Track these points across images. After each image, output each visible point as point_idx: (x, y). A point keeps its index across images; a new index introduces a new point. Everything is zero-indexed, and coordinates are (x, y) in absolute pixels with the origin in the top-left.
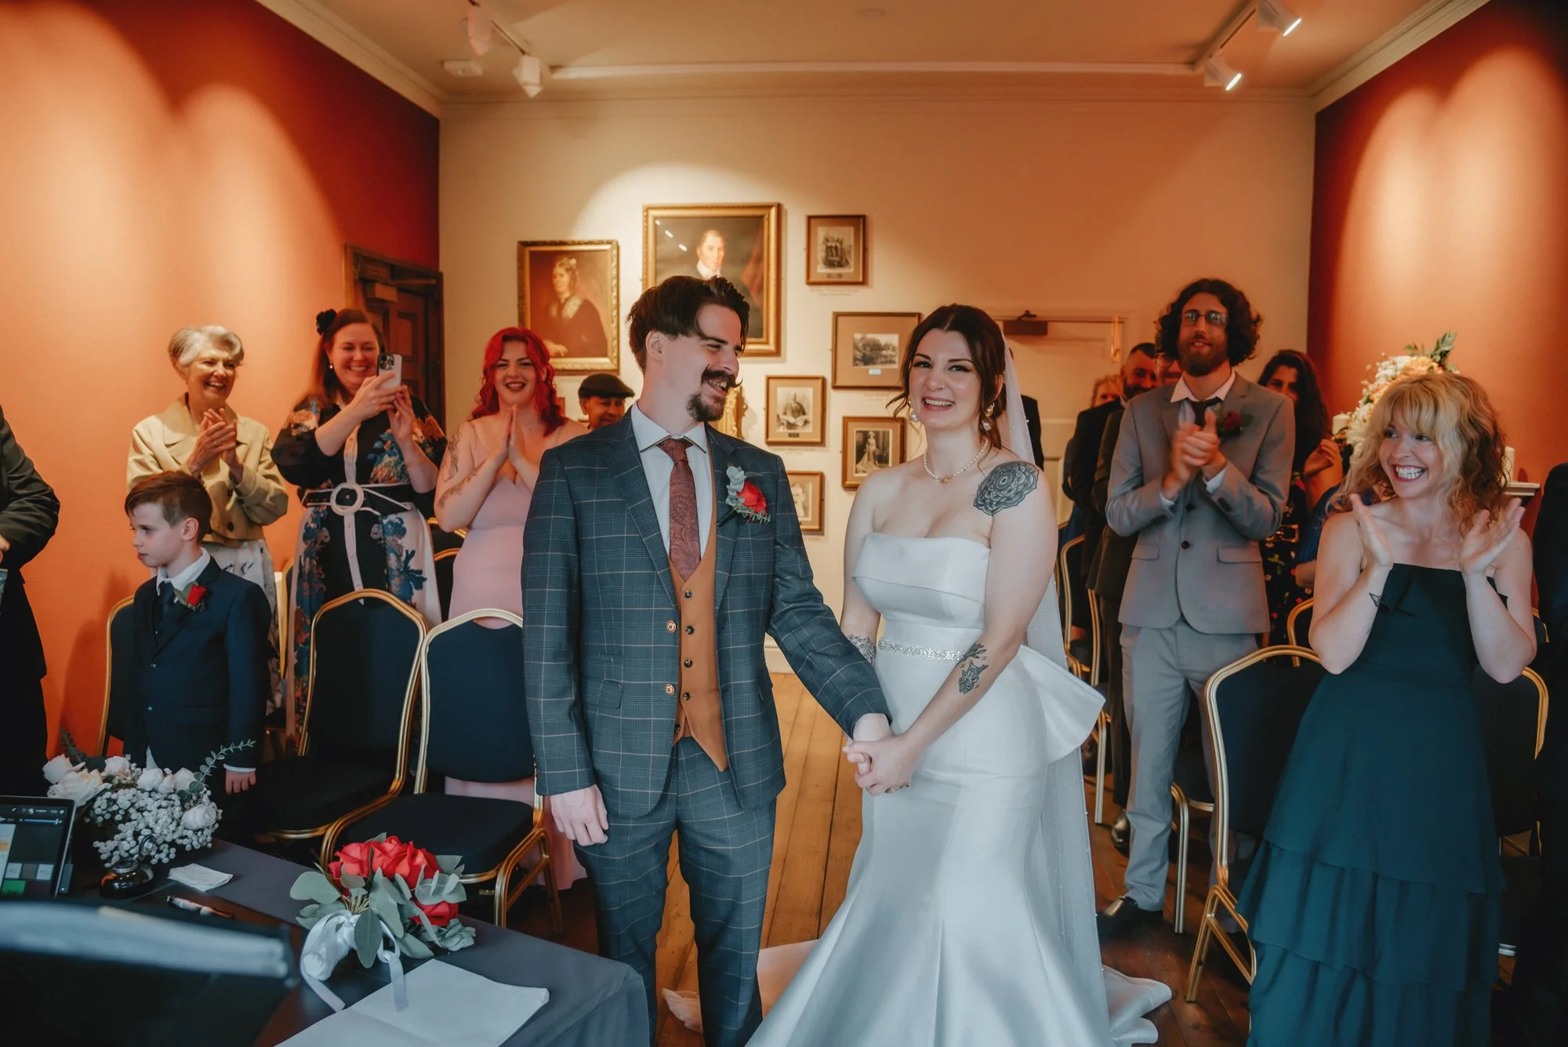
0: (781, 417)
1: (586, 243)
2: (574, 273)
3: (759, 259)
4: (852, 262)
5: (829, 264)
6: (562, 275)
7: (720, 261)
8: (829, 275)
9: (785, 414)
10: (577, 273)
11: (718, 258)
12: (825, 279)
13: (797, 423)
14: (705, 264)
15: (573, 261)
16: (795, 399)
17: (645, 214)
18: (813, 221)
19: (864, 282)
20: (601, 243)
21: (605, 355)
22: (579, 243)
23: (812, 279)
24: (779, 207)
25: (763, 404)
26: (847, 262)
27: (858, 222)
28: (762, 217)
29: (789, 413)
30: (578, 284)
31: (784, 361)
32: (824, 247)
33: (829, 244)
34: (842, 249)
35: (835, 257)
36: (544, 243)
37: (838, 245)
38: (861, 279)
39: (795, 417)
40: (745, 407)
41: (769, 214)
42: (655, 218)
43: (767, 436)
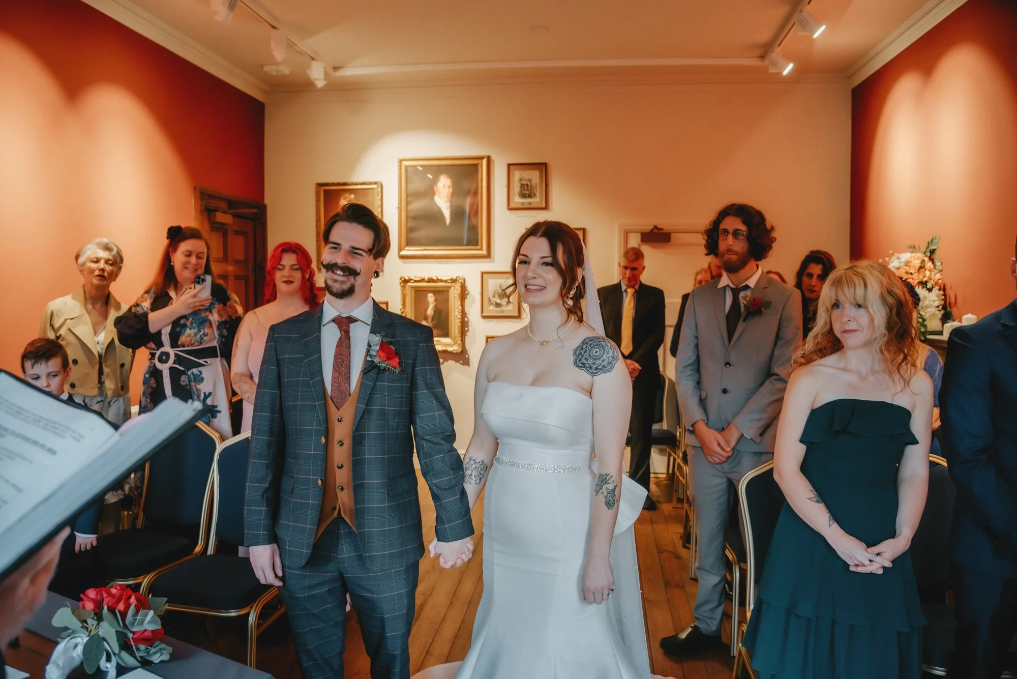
0: (492, 299)
1: (361, 184)
3: (476, 193)
4: (538, 194)
5: (523, 196)
7: (450, 195)
8: (523, 204)
9: (494, 297)
11: (448, 193)
12: (521, 206)
13: (502, 303)
14: (440, 197)
15: (353, 196)
16: (501, 287)
17: (400, 164)
18: (512, 167)
19: (546, 208)
20: (371, 183)
22: (356, 184)
23: (512, 206)
24: (489, 158)
25: (479, 291)
26: (535, 194)
27: (542, 167)
28: (476, 165)
29: (497, 296)
31: (493, 262)
32: (519, 184)
33: (522, 183)
34: (531, 186)
35: (527, 191)
36: (333, 184)
37: (529, 183)
38: (544, 206)
39: (501, 300)
40: (467, 292)
41: (482, 163)
42: (406, 167)
43: (482, 312)
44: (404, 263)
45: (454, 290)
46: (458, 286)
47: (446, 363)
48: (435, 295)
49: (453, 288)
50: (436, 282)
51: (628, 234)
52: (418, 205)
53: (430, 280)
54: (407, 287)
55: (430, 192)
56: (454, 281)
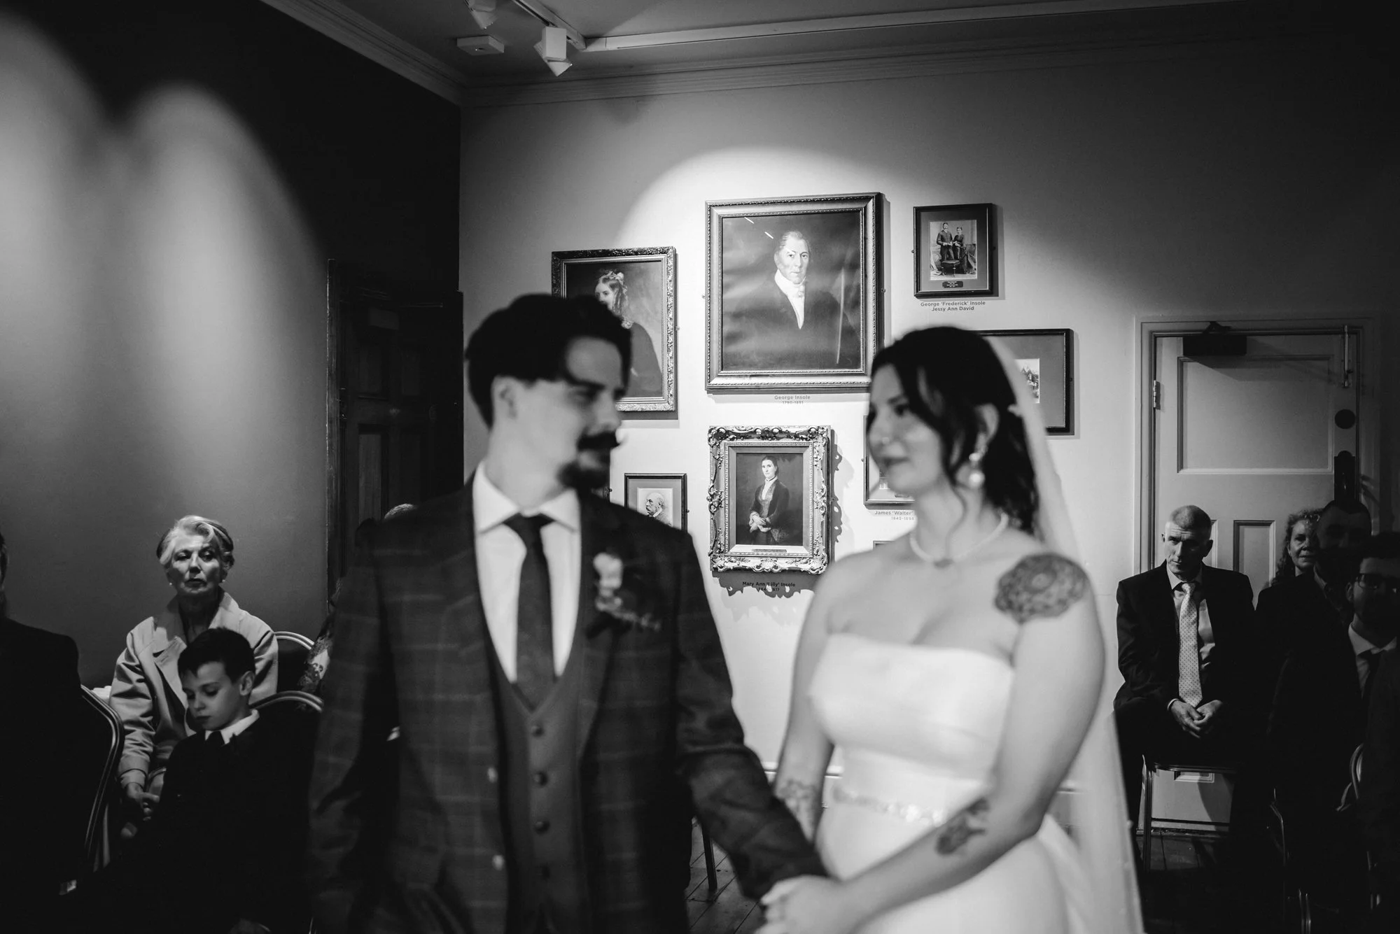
1: (636, 253)
2: (621, 290)
3: (853, 266)
4: (975, 266)
5: (945, 269)
6: (606, 293)
7: (804, 272)
8: (945, 284)
10: (625, 291)
11: (801, 267)
12: (940, 289)
14: (784, 275)
15: (620, 275)
17: (708, 213)
18: (923, 214)
19: (992, 291)
20: (654, 251)
21: (660, 393)
22: (628, 253)
23: (924, 289)
24: (879, 199)
26: (970, 266)
27: (984, 213)
28: (858, 211)
30: (626, 304)
32: (940, 246)
33: (945, 244)
34: (962, 250)
35: (953, 260)
36: (585, 254)
37: (957, 244)
38: (988, 288)
40: (837, 457)
41: (866, 208)
42: (721, 218)
43: (867, 495)
44: (717, 401)
45: (813, 453)
46: (820, 444)
47: (796, 594)
48: (775, 464)
49: (810, 448)
50: (779, 439)
51: (1158, 339)
52: (743, 291)
53: (767, 434)
54: (722, 447)
55: (766, 266)
56: (812, 434)
